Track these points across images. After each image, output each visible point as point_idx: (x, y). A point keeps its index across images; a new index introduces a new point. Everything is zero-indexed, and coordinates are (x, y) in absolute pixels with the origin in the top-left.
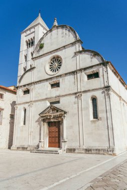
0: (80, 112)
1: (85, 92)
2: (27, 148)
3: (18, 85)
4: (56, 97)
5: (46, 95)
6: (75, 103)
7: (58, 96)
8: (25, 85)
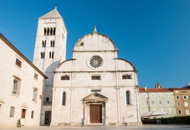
0: (118, 100)
1: (122, 86)
2: (70, 124)
3: (56, 71)
4: (98, 87)
5: (88, 84)
6: (114, 93)
7: (101, 87)
8: (64, 72)
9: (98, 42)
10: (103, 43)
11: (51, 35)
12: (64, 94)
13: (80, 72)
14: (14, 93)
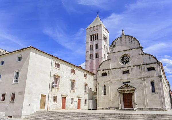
1: (147, 77)
3: (98, 70)
4: (128, 79)
5: (121, 77)
6: (141, 83)
7: (130, 79)
8: (103, 70)
9: (126, 42)
10: (130, 43)
11: (96, 39)
12: (105, 86)
13: (114, 69)
14: (72, 89)
